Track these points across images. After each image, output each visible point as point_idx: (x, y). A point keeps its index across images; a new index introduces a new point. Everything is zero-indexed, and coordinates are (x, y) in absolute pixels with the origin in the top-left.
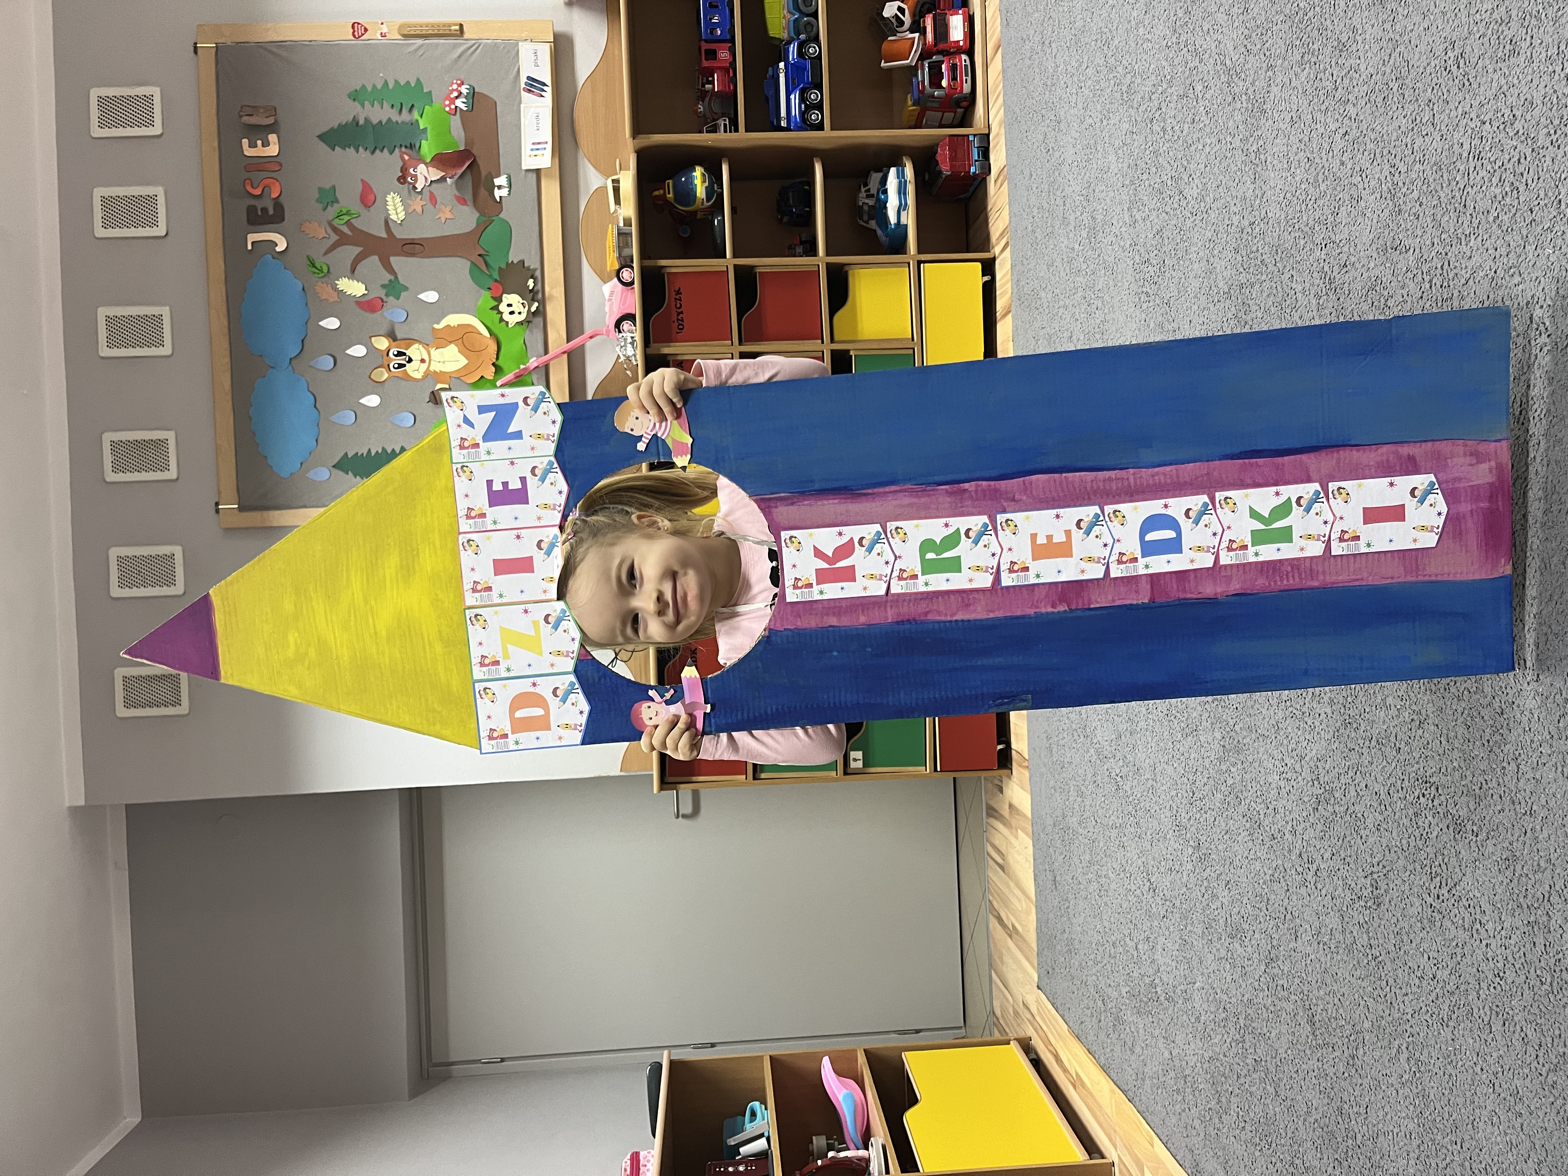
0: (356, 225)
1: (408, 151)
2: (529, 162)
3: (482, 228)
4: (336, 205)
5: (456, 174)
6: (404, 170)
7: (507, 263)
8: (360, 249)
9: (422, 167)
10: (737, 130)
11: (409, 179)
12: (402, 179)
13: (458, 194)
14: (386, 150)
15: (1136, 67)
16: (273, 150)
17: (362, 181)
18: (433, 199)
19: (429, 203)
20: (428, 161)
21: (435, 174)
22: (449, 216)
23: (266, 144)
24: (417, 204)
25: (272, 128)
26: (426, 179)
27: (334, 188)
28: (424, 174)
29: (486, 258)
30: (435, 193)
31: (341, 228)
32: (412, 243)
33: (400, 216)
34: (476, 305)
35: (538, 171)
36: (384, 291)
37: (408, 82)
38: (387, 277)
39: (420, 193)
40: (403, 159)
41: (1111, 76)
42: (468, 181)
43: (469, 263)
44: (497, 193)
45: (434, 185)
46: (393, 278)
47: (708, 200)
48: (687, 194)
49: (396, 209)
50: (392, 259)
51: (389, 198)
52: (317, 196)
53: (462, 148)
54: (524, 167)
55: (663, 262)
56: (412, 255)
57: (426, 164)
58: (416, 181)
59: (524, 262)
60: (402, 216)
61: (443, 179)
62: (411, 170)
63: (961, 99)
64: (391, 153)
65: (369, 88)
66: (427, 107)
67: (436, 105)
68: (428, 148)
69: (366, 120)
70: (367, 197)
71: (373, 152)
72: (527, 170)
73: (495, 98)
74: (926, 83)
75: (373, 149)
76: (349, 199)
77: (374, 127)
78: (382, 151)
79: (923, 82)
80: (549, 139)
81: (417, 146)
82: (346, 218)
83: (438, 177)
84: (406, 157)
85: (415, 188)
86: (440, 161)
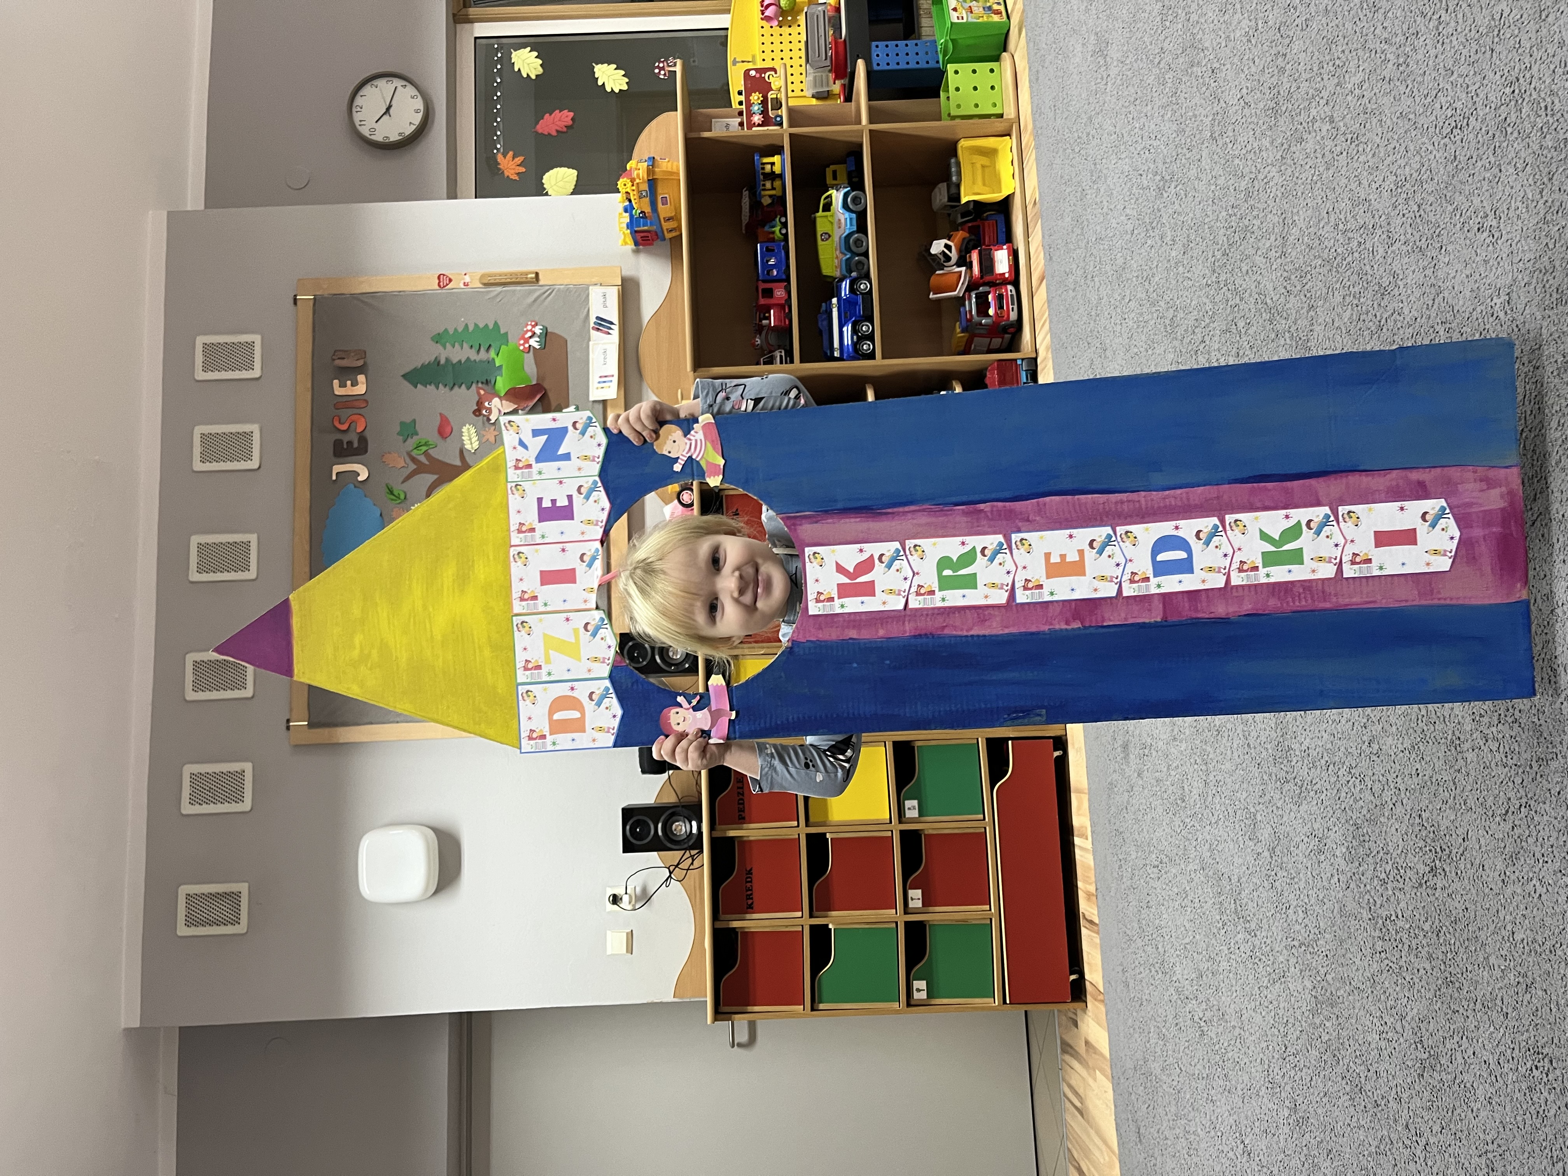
0: (433, 455)
1: (484, 386)
2: (596, 393)
4: (415, 437)
5: (528, 406)
6: (480, 404)
8: (436, 477)
9: (496, 401)
10: (792, 362)
11: (484, 412)
12: (477, 412)
14: (463, 386)
15: (1178, 302)
16: (361, 389)
17: (441, 414)
20: (502, 394)
21: (509, 406)
23: (354, 384)
24: (490, 434)
25: (361, 370)
26: (500, 411)
27: (415, 421)
28: (498, 407)
31: (419, 457)
33: (473, 444)
35: (604, 402)
37: (487, 325)
39: (494, 423)
40: (479, 393)
41: (1154, 309)
45: (507, 416)
49: (470, 439)
51: (464, 429)
52: (399, 429)
53: (534, 382)
54: (592, 398)
57: (500, 398)
58: (490, 413)
60: (476, 445)
61: (515, 411)
62: (486, 404)
63: (1008, 325)
64: (468, 388)
65: (451, 332)
66: (503, 347)
67: (511, 344)
68: (502, 384)
69: (447, 360)
70: (445, 430)
71: (452, 389)
72: (594, 402)
73: (566, 337)
74: (974, 312)
75: (452, 385)
76: (427, 431)
77: (453, 365)
78: (460, 386)
79: (971, 311)
80: (615, 372)
81: (493, 382)
82: (424, 448)
83: (511, 409)
84: (482, 392)
85: (489, 420)
86: (513, 395)
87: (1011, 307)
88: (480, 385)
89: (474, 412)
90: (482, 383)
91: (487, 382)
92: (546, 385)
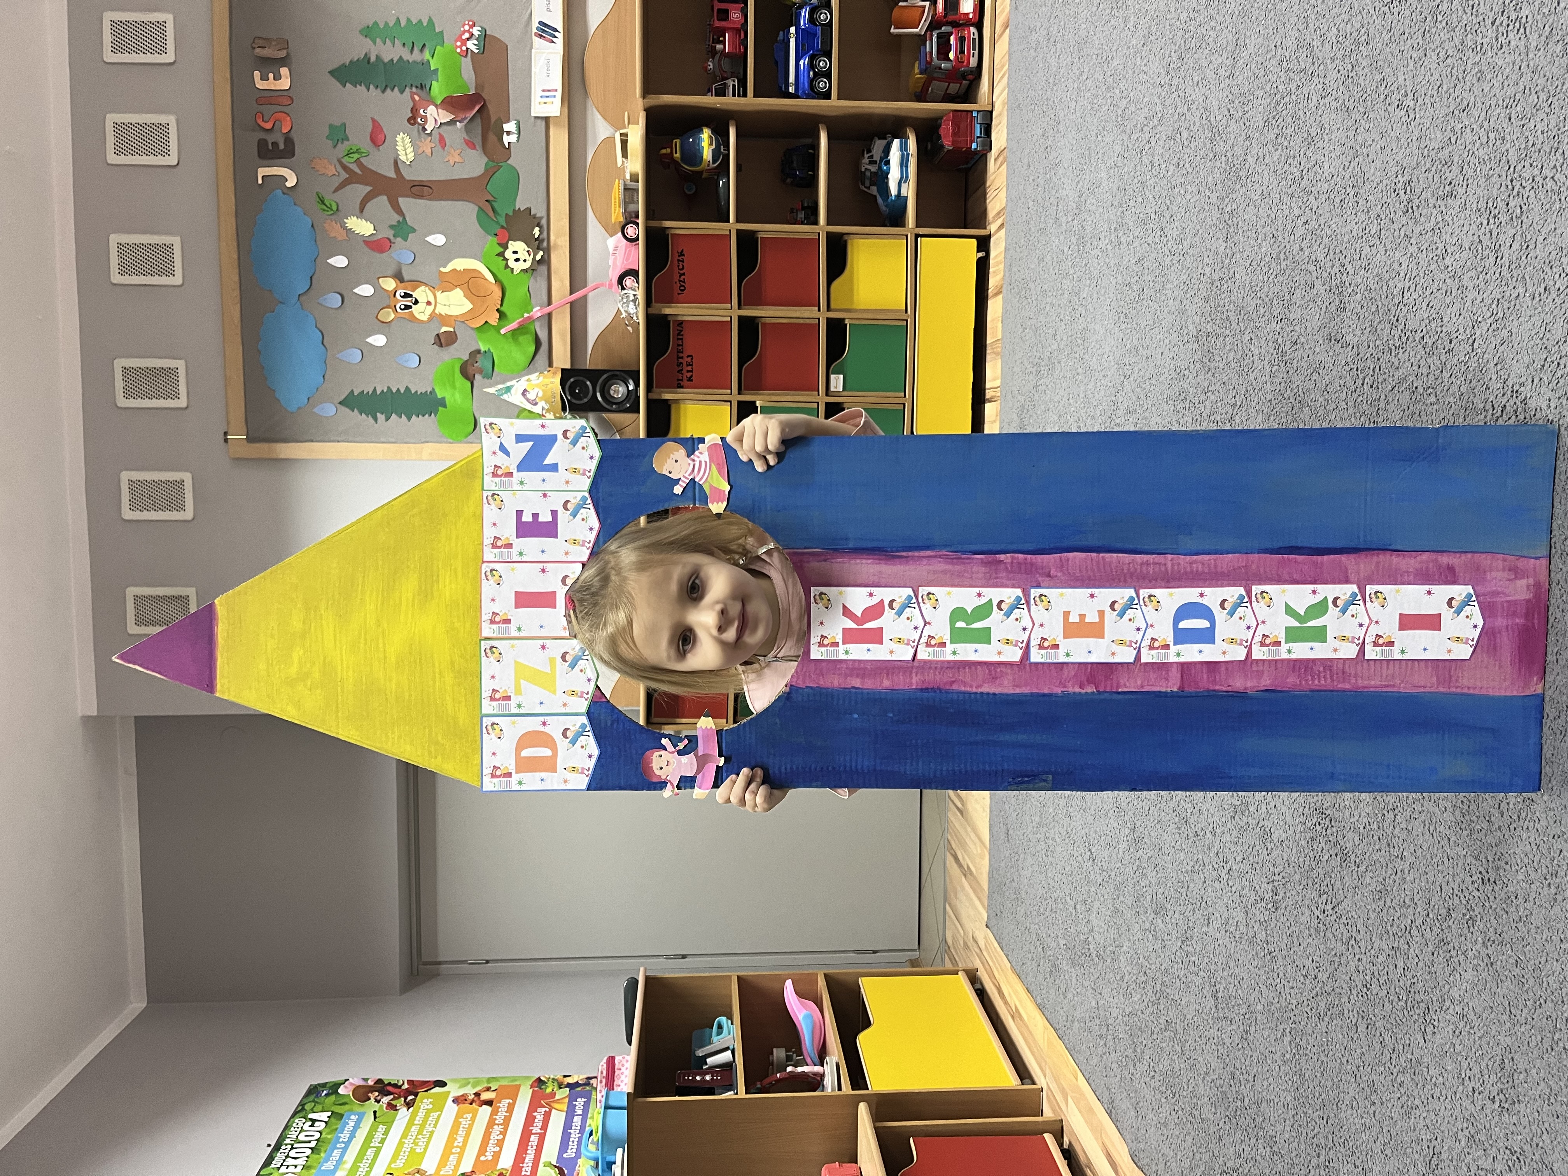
0: (365, 163)
1: (419, 91)
2: (539, 109)
3: (490, 173)
4: (346, 143)
5: (465, 118)
6: (414, 111)
8: (369, 189)
9: (431, 109)
10: (745, 95)
11: (419, 120)
12: (412, 120)
13: (466, 138)
14: (396, 89)
16: (284, 84)
17: (372, 119)
18: (442, 142)
19: (439, 146)
20: (439, 103)
21: (445, 117)
22: (457, 159)
23: (278, 77)
24: (427, 146)
25: (284, 62)
26: (436, 120)
27: (344, 124)
28: (434, 116)
29: (493, 203)
30: (444, 136)
31: (351, 166)
32: (421, 184)
33: (409, 156)
34: (482, 250)
35: (547, 119)
36: (393, 232)
37: (420, 20)
38: (396, 218)
39: (430, 134)
40: (413, 99)
42: (478, 123)
43: (477, 208)
44: (506, 139)
45: (444, 127)
46: (401, 219)
47: (714, 161)
48: (693, 155)
49: (405, 150)
50: (400, 199)
51: (399, 138)
52: (328, 132)
53: (473, 91)
54: (533, 114)
55: (668, 224)
56: (420, 196)
57: (436, 106)
58: (426, 122)
59: (530, 209)
60: (411, 156)
61: (452, 122)
62: (421, 111)
63: (967, 72)
64: (402, 92)
65: (382, 25)
66: (438, 48)
67: (449, 44)
68: (438, 90)
69: (378, 57)
70: (377, 137)
71: (383, 91)
72: (536, 117)
73: (507, 43)
74: (934, 54)
75: (383, 88)
76: (359, 138)
77: (385, 64)
78: (392, 90)
80: (559, 87)
81: (428, 88)
82: (356, 156)
83: (448, 120)
84: (417, 98)
85: (424, 129)
86: (450, 103)
87: (972, 52)
88: (414, 89)
90: (417, 87)
91: (422, 87)
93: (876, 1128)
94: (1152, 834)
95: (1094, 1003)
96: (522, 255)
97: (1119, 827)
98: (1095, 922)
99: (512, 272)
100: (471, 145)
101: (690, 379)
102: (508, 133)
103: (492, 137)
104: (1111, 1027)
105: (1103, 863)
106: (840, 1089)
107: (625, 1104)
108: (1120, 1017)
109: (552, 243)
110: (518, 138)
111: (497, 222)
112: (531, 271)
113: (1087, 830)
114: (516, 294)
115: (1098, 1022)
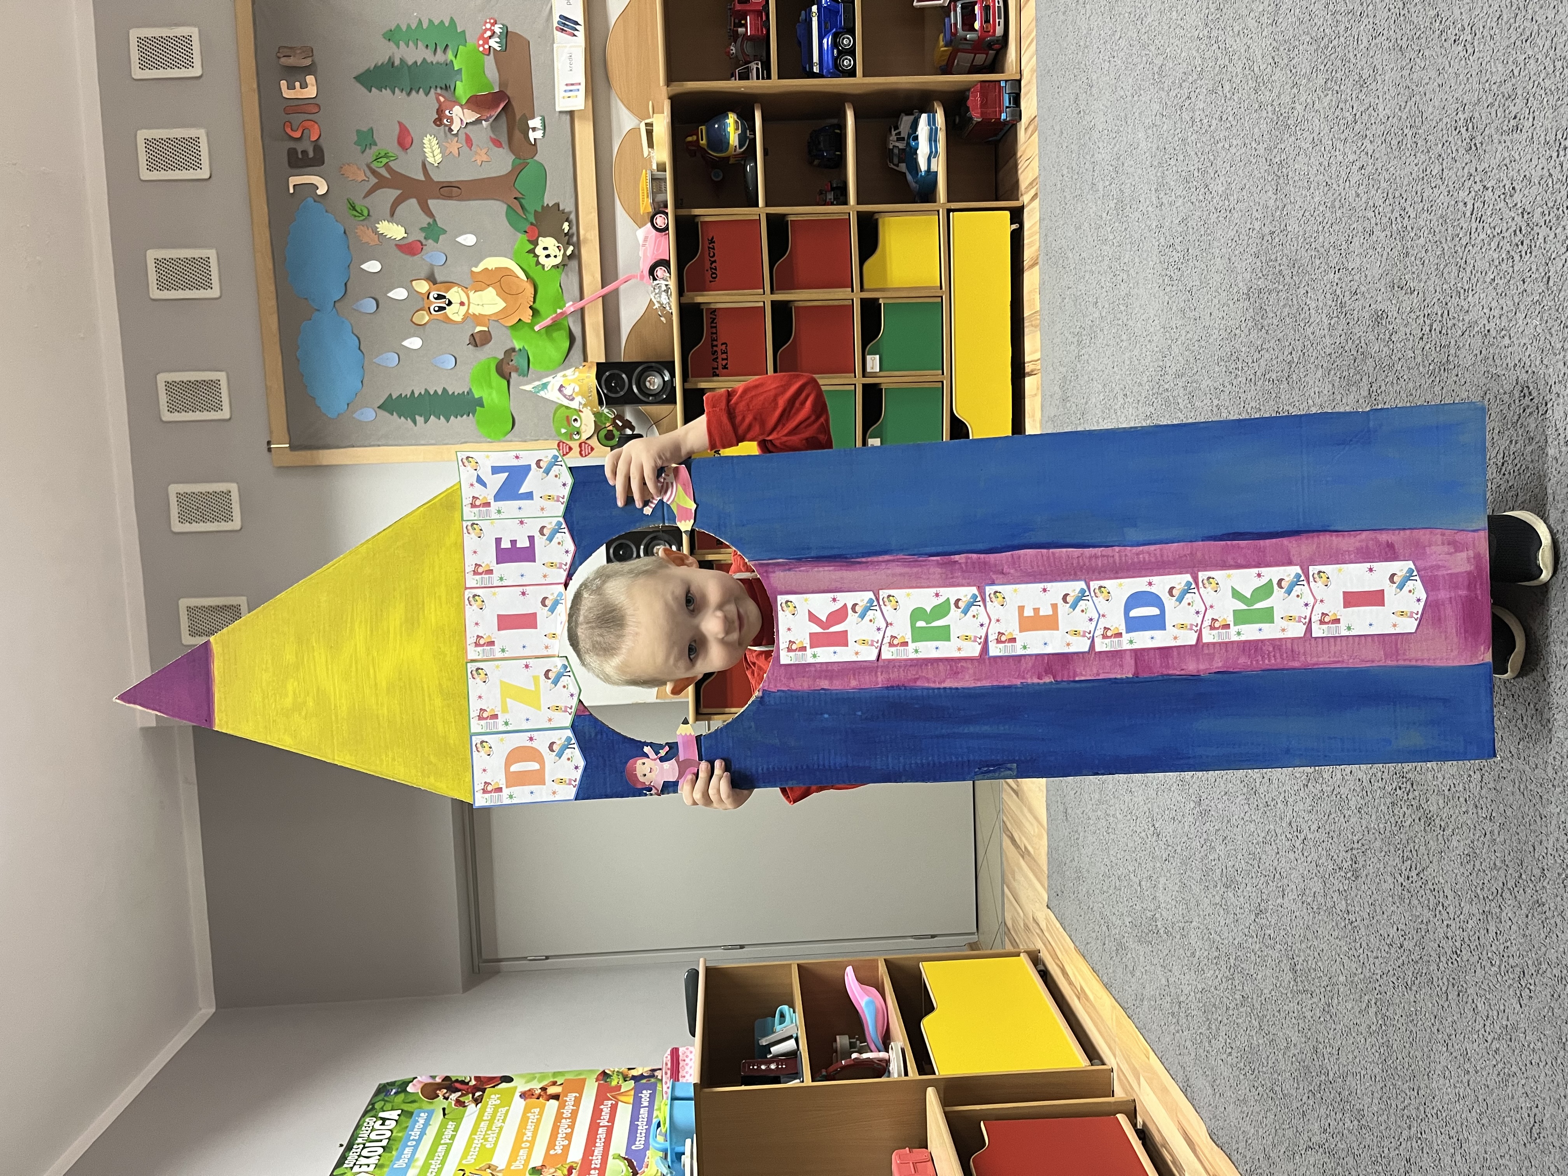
0: (394, 167)
2: (563, 103)
3: (517, 170)
4: (373, 147)
5: (491, 117)
6: (440, 112)
7: (543, 206)
8: (399, 192)
9: (457, 109)
10: (769, 77)
11: (445, 121)
12: (438, 122)
13: (493, 136)
14: (421, 92)
16: (311, 92)
17: (399, 123)
18: (469, 141)
19: (466, 146)
20: (463, 103)
21: (471, 116)
22: (485, 158)
23: (304, 86)
24: (454, 146)
25: (310, 70)
26: (461, 120)
27: (372, 129)
28: (460, 116)
29: (522, 201)
30: (471, 136)
31: (380, 170)
32: (449, 185)
33: (436, 158)
34: (512, 247)
35: (571, 113)
36: (424, 235)
37: (442, 21)
38: (426, 220)
39: (457, 135)
40: (438, 101)
42: (503, 122)
43: (505, 206)
44: (532, 136)
45: (470, 127)
46: (431, 221)
47: (741, 146)
48: (719, 141)
49: (433, 152)
50: (430, 202)
51: (426, 141)
52: (356, 138)
53: (497, 91)
54: (558, 109)
55: (697, 211)
56: (450, 197)
57: (461, 106)
58: (452, 123)
59: (558, 205)
60: (438, 158)
61: (478, 121)
62: (447, 112)
63: (993, 41)
64: (427, 94)
65: (404, 28)
66: (461, 48)
67: (471, 43)
68: (463, 91)
69: (402, 60)
70: (405, 140)
71: (409, 94)
72: (560, 112)
73: (529, 39)
74: (959, 26)
75: (408, 90)
76: (387, 142)
77: (409, 67)
78: (418, 91)
79: (956, 24)
80: (582, 80)
81: (452, 88)
82: (385, 161)
83: (474, 119)
84: (442, 99)
85: (451, 130)
86: (475, 103)
87: (997, 20)
89: (435, 122)
92: (509, 93)
93: (945, 1113)
94: (1219, 806)
95: (1164, 982)
96: (553, 251)
97: (1183, 800)
98: (1162, 898)
99: (544, 269)
100: (497, 143)
101: (725, 367)
102: (534, 129)
103: (517, 134)
104: (1183, 1005)
105: (1168, 838)
106: (906, 1074)
107: (692, 1094)
108: (1192, 994)
109: (581, 238)
110: (544, 133)
111: (526, 219)
112: (562, 266)
113: (1149, 805)
114: (548, 290)
115: (1169, 999)
